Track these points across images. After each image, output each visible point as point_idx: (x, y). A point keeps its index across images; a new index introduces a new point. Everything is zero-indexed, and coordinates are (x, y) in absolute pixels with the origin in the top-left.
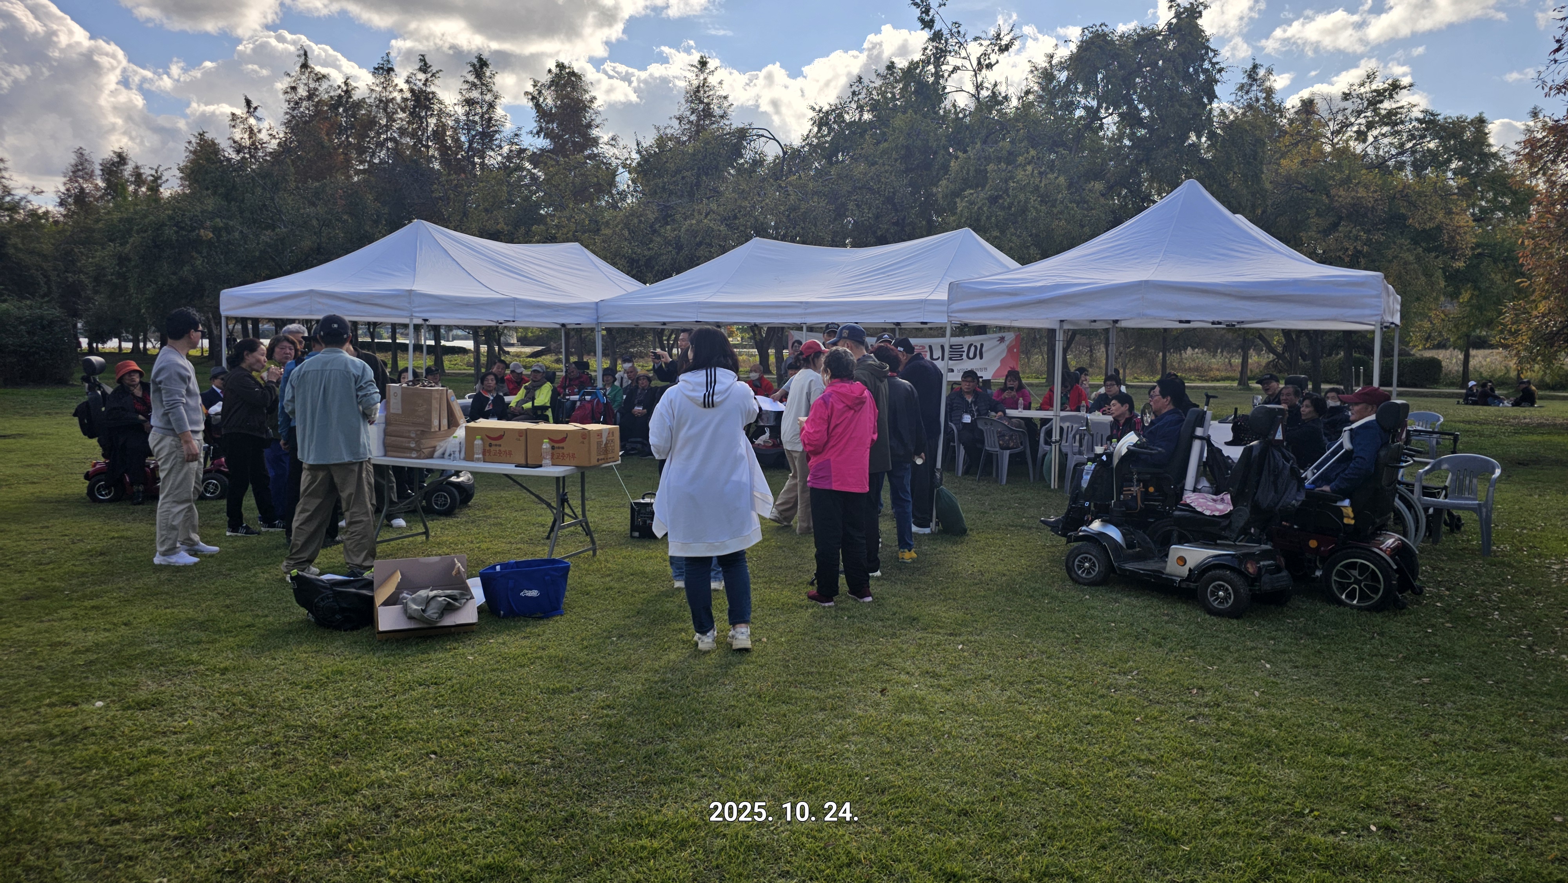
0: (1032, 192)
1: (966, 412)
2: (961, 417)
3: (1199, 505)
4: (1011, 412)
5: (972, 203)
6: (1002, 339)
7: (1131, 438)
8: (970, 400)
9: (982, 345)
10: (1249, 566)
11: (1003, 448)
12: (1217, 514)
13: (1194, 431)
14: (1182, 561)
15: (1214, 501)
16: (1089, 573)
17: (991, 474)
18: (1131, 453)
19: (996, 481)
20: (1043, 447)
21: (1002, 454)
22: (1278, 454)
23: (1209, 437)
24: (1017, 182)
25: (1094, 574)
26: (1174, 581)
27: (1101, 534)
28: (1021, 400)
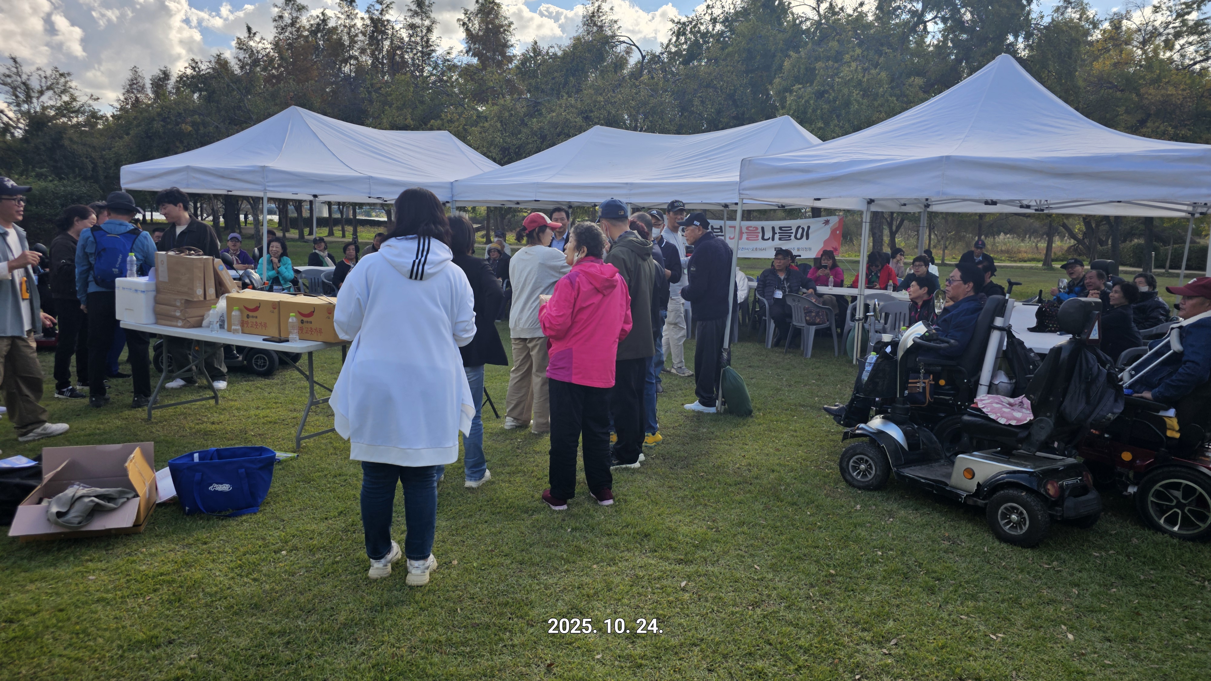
0: (854, 87)
1: (778, 289)
2: (773, 293)
3: (993, 411)
4: (821, 289)
5: (800, 97)
6: (827, 222)
7: (919, 329)
8: (782, 277)
9: (809, 227)
10: (1049, 487)
11: (809, 323)
12: (1013, 423)
13: (992, 320)
14: (971, 474)
15: (1011, 405)
16: (864, 476)
17: (798, 346)
18: (916, 348)
19: (802, 355)
20: (849, 323)
21: (808, 330)
22: (1091, 357)
23: (1010, 327)
24: (842, 78)
25: (870, 477)
26: (959, 496)
27: (880, 433)
28: (831, 278)
